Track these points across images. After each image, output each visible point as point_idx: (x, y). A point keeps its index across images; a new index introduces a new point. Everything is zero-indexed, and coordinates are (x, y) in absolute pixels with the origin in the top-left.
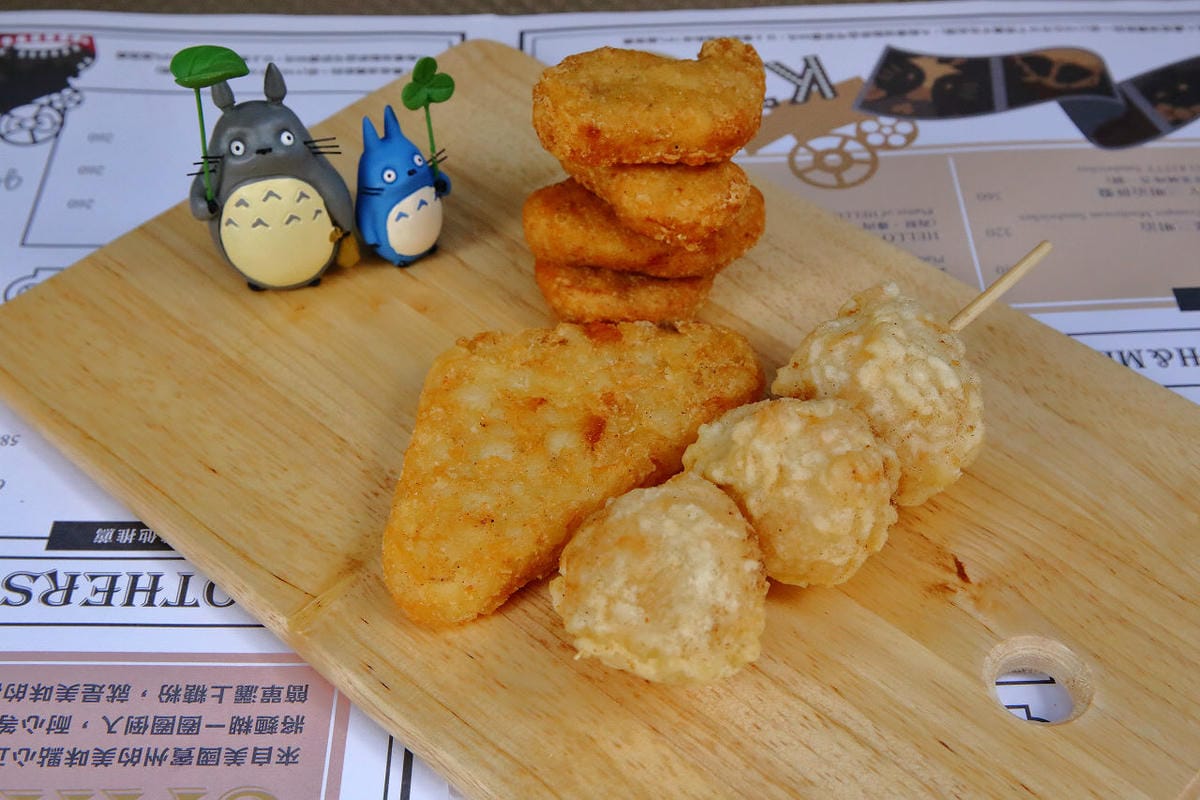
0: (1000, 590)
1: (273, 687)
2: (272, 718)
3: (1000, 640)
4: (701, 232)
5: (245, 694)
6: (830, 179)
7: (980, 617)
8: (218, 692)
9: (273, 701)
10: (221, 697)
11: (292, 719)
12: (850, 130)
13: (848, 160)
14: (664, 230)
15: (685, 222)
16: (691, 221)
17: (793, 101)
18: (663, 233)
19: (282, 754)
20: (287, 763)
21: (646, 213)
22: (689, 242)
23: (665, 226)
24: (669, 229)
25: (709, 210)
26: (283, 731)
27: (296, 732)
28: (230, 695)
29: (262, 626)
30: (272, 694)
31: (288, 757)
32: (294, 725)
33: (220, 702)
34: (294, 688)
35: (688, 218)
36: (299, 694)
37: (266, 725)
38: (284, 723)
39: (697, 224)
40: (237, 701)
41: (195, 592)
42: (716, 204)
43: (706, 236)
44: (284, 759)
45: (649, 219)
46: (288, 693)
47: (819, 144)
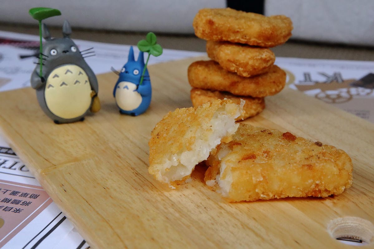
0: (347, 202)
1: (26, 193)
2: (19, 201)
3: (340, 216)
4: (249, 68)
5: (14, 193)
6: (330, 101)
7: (335, 209)
8: (5, 191)
9: (24, 197)
10: (5, 192)
11: (27, 202)
12: (345, 90)
13: (339, 96)
14: (234, 65)
15: (242, 61)
16: (245, 62)
17: (325, 83)
18: (233, 66)
19: (16, 210)
20: (15, 212)
21: (228, 57)
22: (244, 72)
23: (234, 64)
24: (236, 65)
25: (252, 58)
26: (21, 204)
27: (26, 205)
28: (9, 192)
29: (34, 178)
30: (25, 195)
31: (18, 211)
32: (26, 204)
33: (4, 193)
34: (34, 195)
35: (244, 60)
36: (35, 196)
37: (16, 202)
38: (23, 203)
39: (247, 63)
40: (10, 194)
41: (17, 166)
42: (256, 56)
43: (251, 70)
44: (15, 211)
45: (229, 61)
46: (31, 195)
47: (329, 92)
